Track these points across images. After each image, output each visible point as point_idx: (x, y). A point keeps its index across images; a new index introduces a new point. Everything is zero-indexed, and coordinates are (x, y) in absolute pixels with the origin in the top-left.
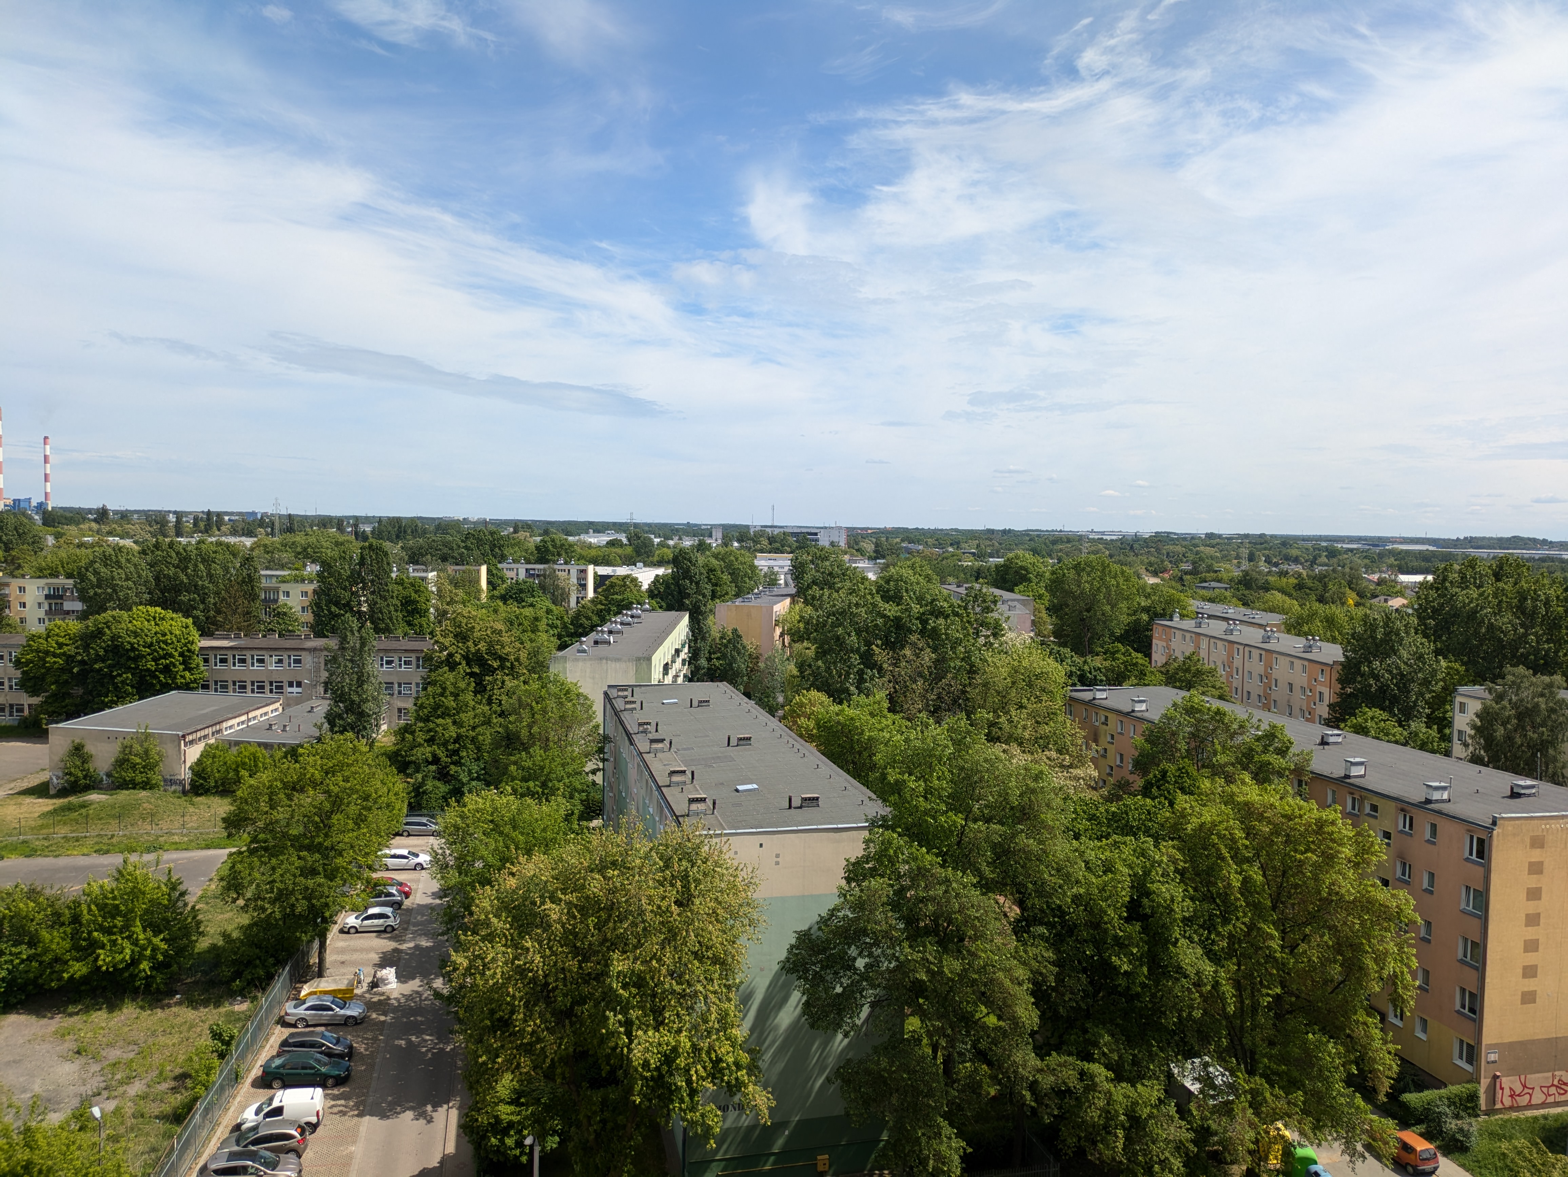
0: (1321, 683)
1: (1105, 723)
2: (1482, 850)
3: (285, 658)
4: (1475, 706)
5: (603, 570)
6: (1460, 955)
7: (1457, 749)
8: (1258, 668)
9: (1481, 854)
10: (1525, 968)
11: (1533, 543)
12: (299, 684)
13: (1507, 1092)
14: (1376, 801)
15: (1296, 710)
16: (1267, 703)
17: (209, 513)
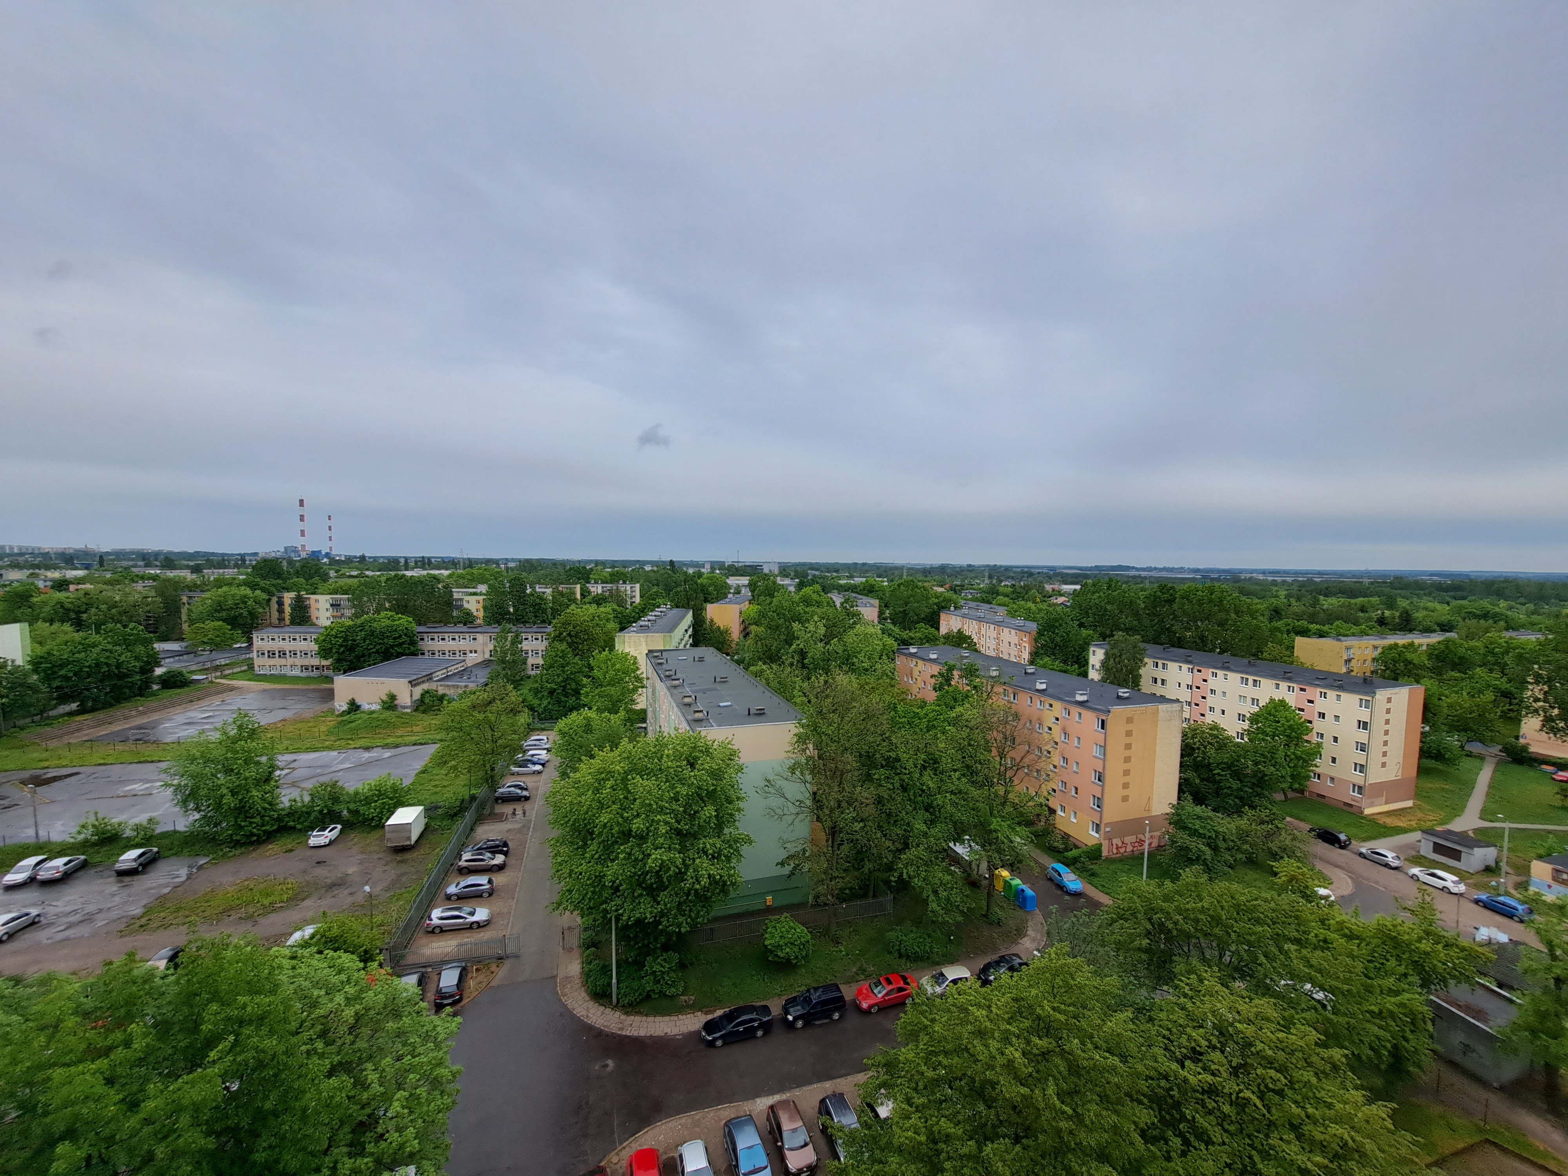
0: (1025, 642)
1: (916, 666)
2: (1104, 725)
3: (468, 637)
4: (1100, 652)
6: (1093, 779)
8: (993, 634)
9: (1103, 728)
10: (1124, 784)
12: (476, 652)
13: (1115, 846)
14: (1052, 702)
15: (1012, 656)
17: (424, 558)
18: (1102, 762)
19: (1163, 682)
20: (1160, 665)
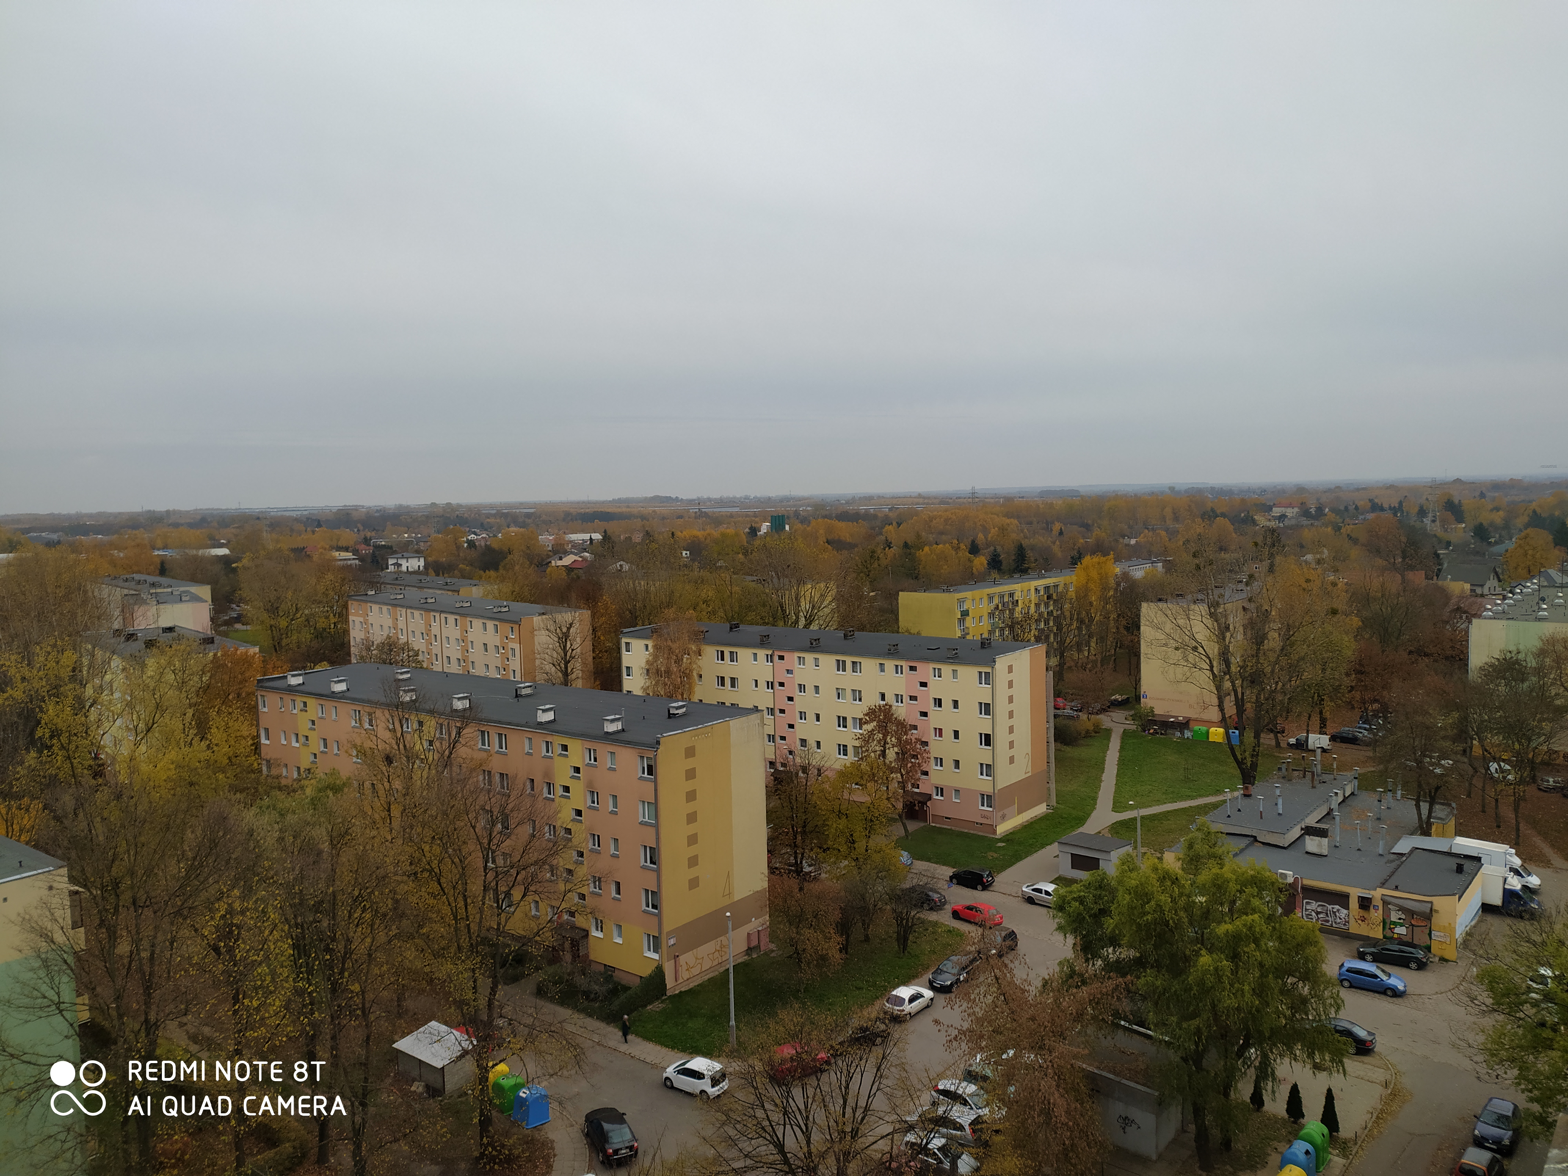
0: (512, 640)
1: (305, 709)
2: (651, 767)
6: (642, 862)
9: (650, 772)
10: (689, 859)
13: (685, 967)
14: (566, 741)
18: (652, 831)
19: (733, 680)
20: (727, 656)
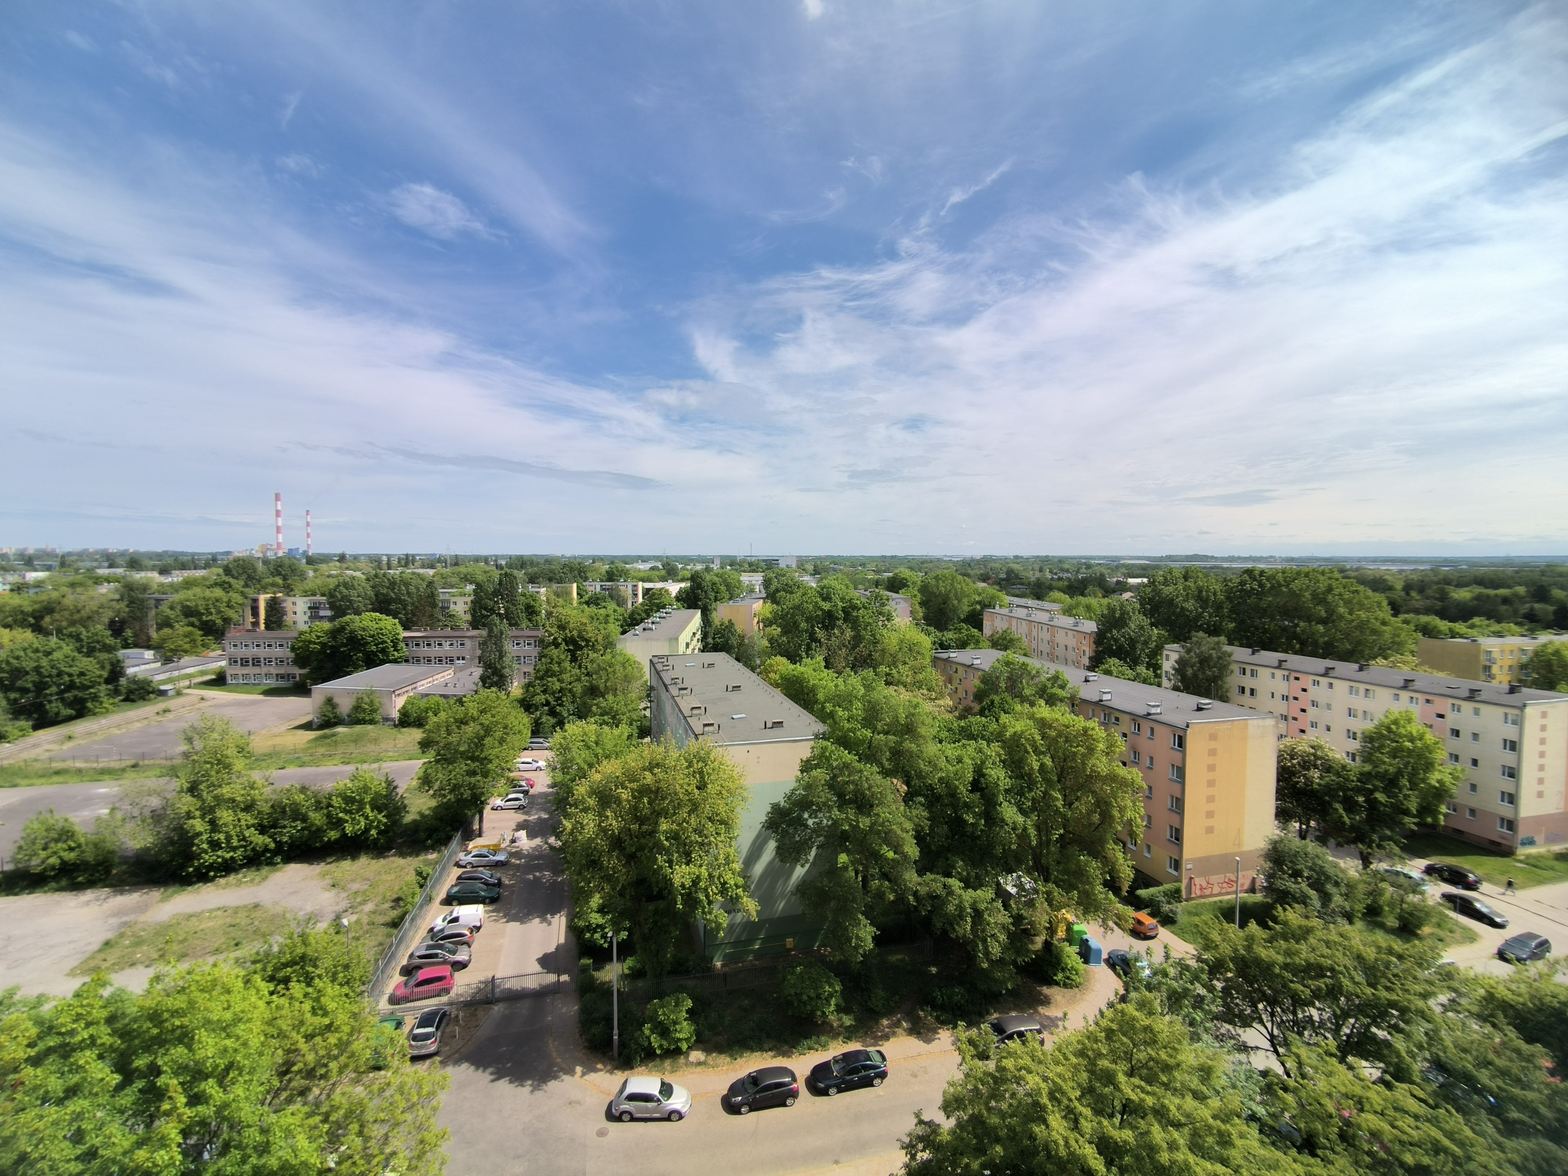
0: (1084, 644)
1: (956, 672)
2: (1181, 742)
3: (454, 642)
4: (1174, 656)
5: (648, 585)
6: (1169, 806)
7: (1165, 682)
8: (1046, 636)
9: (1180, 745)
10: (1207, 812)
11: (1205, 558)
12: (463, 659)
13: (1198, 887)
14: (1118, 715)
15: (1069, 661)
16: (1052, 657)
17: (407, 555)
18: (1179, 787)
19: (1252, 691)
20: (1248, 672)
